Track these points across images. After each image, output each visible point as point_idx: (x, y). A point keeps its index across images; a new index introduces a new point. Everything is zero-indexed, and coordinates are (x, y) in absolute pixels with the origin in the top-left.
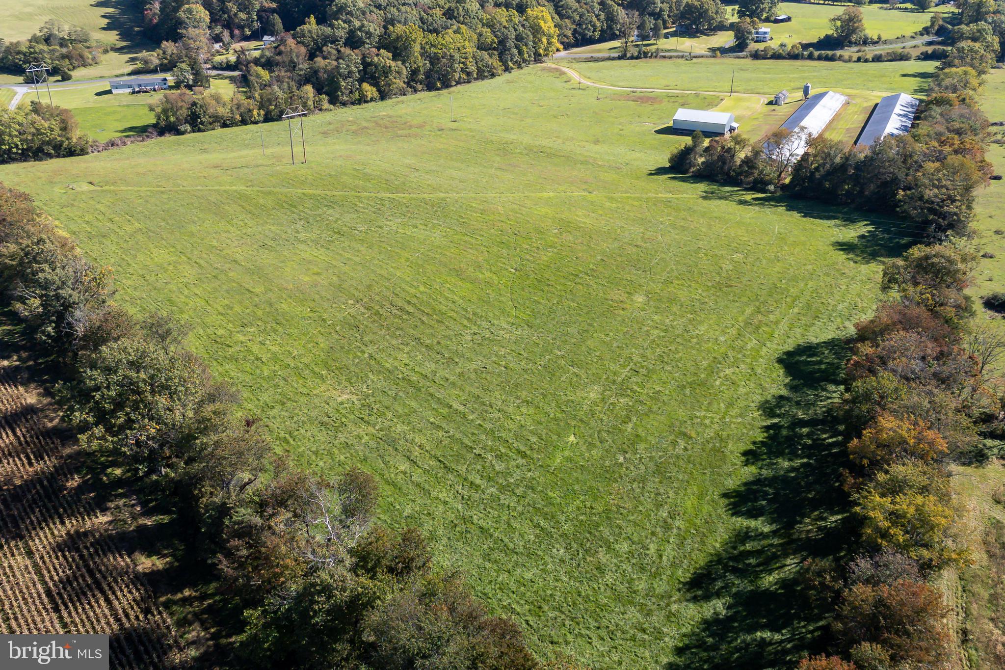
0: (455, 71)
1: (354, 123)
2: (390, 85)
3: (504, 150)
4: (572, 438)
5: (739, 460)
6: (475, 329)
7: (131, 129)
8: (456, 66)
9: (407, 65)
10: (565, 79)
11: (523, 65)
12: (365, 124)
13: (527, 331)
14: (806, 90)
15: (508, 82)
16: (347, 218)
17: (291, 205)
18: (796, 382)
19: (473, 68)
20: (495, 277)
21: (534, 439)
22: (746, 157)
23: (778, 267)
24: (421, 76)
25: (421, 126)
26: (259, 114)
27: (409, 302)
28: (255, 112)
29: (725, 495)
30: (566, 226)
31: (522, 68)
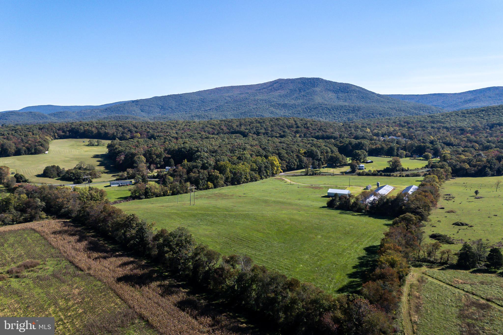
0: (242, 178)
1: (206, 195)
2: (218, 183)
3: (266, 202)
4: (301, 266)
5: (351, 268)
6: (266, 244)
7: (121, 198)
8: (243, 176)
9: (225, 176)
10: (284, 181)
11: (268, 177)
12: (210, 195)
13: (283, 244)
14: (378, 185)
15: (262, 182)
16: (215, 219)
17: (194, 216)
18: (369, 253)
19: (249, 177)
20: (270, 232)
21: (290, 266)
22: (354, 202)
23: (365, 229)
24: (230, 180)
25: (232, 196)
26: (170, 192)
27: (243, 238)
28: (169, 192)
29: (347, 275)
30: (292, 219)
31: (267, 178)
